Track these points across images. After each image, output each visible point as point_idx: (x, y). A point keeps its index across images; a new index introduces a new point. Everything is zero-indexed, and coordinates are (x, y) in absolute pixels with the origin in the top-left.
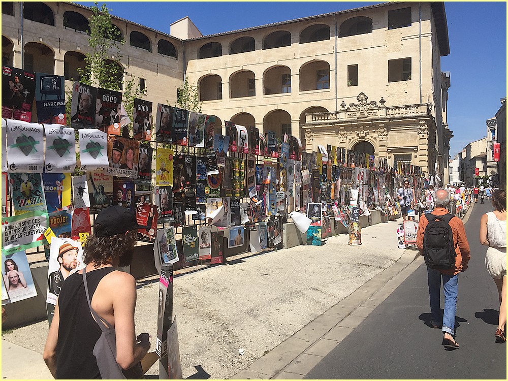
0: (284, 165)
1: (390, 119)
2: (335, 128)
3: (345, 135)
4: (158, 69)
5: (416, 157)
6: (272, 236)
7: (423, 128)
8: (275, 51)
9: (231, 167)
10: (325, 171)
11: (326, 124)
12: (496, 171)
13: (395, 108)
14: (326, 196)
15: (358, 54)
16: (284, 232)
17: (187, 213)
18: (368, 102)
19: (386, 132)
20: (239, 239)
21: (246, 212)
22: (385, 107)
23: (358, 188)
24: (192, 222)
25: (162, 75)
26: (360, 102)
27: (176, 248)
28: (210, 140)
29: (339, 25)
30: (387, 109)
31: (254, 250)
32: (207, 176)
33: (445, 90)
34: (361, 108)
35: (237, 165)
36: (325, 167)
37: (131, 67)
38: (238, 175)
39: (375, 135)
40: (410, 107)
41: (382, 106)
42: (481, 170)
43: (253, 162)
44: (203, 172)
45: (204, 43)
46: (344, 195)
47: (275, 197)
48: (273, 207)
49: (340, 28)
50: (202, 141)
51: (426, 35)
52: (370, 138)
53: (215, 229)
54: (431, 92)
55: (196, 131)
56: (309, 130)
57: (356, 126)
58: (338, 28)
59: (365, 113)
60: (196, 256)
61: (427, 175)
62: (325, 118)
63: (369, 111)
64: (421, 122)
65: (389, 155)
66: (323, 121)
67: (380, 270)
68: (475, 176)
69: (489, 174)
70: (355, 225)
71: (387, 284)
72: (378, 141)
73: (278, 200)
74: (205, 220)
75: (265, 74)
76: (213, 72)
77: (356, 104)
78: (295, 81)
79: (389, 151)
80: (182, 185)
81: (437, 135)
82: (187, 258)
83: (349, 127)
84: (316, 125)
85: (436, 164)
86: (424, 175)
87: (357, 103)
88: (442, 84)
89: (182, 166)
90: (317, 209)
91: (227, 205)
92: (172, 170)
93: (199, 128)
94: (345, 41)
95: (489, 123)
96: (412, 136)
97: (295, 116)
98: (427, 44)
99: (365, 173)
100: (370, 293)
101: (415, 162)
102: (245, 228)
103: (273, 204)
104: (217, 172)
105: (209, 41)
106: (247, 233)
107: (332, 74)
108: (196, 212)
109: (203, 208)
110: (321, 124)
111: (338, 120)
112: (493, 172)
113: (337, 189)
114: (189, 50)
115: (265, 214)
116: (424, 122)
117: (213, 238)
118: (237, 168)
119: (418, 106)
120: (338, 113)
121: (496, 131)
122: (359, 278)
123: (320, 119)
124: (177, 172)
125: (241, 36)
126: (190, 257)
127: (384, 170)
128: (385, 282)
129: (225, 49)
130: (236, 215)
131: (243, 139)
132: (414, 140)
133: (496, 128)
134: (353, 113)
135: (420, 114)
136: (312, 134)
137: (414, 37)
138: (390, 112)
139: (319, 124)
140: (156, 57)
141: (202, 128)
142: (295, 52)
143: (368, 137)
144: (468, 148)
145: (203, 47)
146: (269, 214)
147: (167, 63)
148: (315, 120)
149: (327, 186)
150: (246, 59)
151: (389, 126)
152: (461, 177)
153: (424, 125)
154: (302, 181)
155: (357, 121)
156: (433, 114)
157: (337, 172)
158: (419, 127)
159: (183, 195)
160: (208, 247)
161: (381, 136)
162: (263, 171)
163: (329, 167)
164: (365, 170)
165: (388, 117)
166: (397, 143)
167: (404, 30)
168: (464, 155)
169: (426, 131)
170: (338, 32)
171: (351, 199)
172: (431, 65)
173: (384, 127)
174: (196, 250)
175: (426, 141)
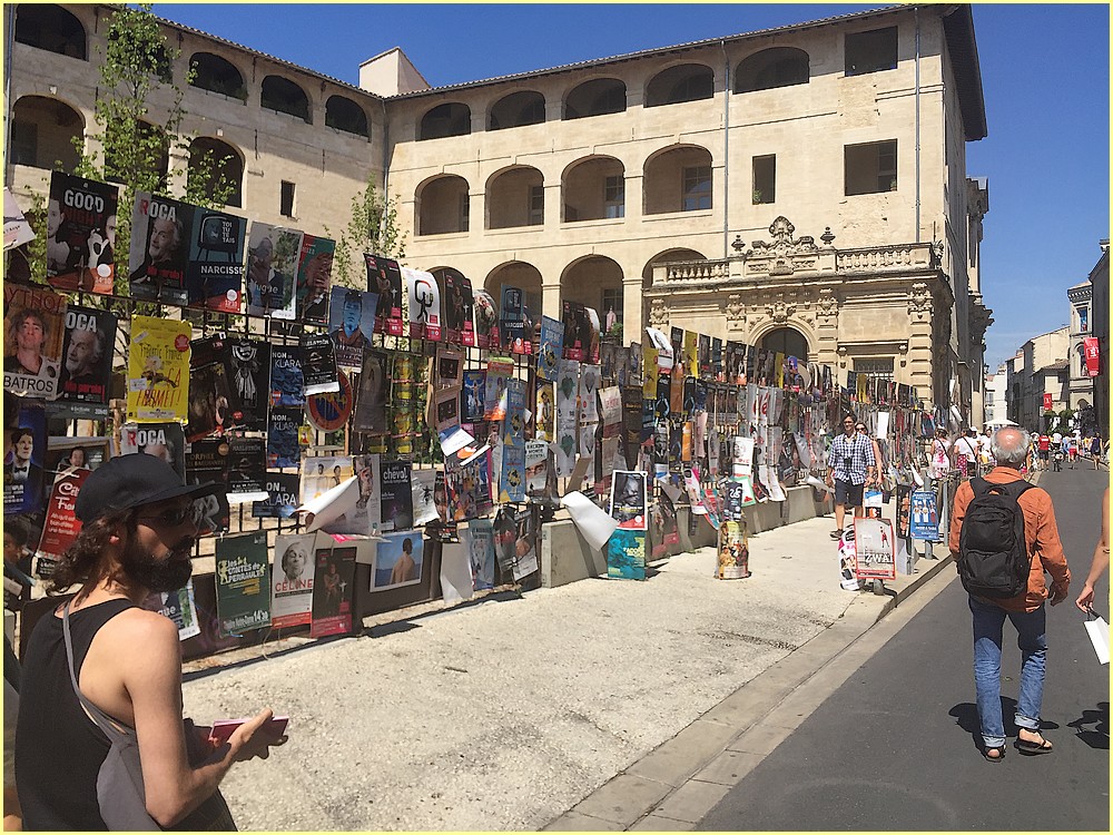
0: (547, 373)
1: (844, 277)
2: (719, 297)
3: (742, 314)
4: (324, 162)
5: (903, 364)
6: (509, 556)
7: (920, 298)
8: (590, 123)
9: (384, 375)
10: (664, 390)
11: (699, 287)
12: (1089, 399)
13: (857, 253)
14: (667, 454)
15: (776, 130)
16: (546, 544)
17: (234, 499)
18: (796, 238)
19: (834, 307)
20: (407, 566)
21: (432, 493)
22: (833, 250)
23: (755, 435)
24: (251, 526)
25: (332, 174)
26: (777, 238)
27: (191, 596)
28: (318, 301)
29: (733, 66)
30: (839, 254)
31: (451, 595)
32: (304, 398)
33: (976, 219)
34: (779, 253)
35: (405, 370)
36: (665, 382)
37: (261, 155)
38: (406, 395)
39: (811, 314)
40: (890, 249)
41: (828, 246)
42: (1056, 397)
43: (456, 364)
44: (293, 384)
45: (432, 105)
46: (717, 450)
47: (519, 455)
48: (514, 479)
49: (737, 71)
50: (289, 302)
51: (930, 90)
52: (799, 320)
53: (326, 541)
54: (941, 220)
55: (272, 275)
56: (660, 301)
57: (767, 291)
58: (731, 71)
59: (788, 263)
60: (260, 617)
61: (928, 406)
62: (696, 273)
63: (796, 259)
64: (915, 286)
65: (841, 360)
66: (692, 281)
67: (778, 655)
68: (1043, 411)
69: (1074, 406)
70: (733, 527)
71: (789, 699)
72: (817, 326)
73: (530, 463)
74: (296, 516)
75: (565, 175)
76: (449, 170)
77: (767, 243)
78: (634, 192)
79: (841, 349)
80: (220, 420)
81: (953, 317)
82: (229, 625)
83: (752, 295)
84: (676, 289)
85: (952, 382)
86: (922, 405)
87: (769, 240)
88: (968, 205)
89: (220, 370)
90: (633, 486)
91: (370, 476)
92: (185, 379)
93: (280, 267)
94: (747, 102)
95: (1074, 295)
96: (894, 317)
97: (632, 271)
98: (934, 109)
99: (774, 398)
100: (734, 729)
101: (901, 376)
102: (425, 537)
103: (515, 474)
104: (335, 387)
105: (442, 101)
106: (434, 550)
107: (718, 176)
108: (263, 496)
109: (292, 485)
110: (688, 288)
111: (726, 280)
112: (1082, 402)
113: (698, 436)
114: (397, 120)
115: (489, 497)
116: (923, 285)
117: (320, 566)
118: (405, 378)
119: (909, 248)
120: (727, 264)
121: (1090, 313)
122: (716, 680)
123: (685, 275)
124: (202, 385)
125: (514, 89)
126: (240, 622)
127: (824, 393)
128: (786, 693)
129: (477, 118)
130: (397, 502)
131: (423, 303)
132: (899, 327)
133: (1090, 306)
134: (760, 262)
135: (914, 266)
136: (667, 310)
137: (904, 92)
138: (846, 261)
139: (683, 288)
140: (319, 133)
141: (292, 268)
142: (634, 126)
143: (794, 317)
144: (1028, 348)
145: (430, 113)
146: (499, 498)
147: (347, 150)
148: (675, 279)
149: (672, 428)
150: (524, 141)
151: (843, 295)
152: (1014, 412)
153: (923, 291)
154: (600, 415)
155: (770, 282)
156: (946, 267)
157: (696, 395)
158: (911, 296)
159: (223, 449)
160: (303, 592)
161: (822, 315)
162: (484, 386)
163: (677, 383)
164: (773, 391)
165: (841, 272)
166: (859, 332)
167: (880, 76)
168: (1019, 365)
169: (928, 305)
170: (731, 81)
171: (737, 460)
172: (942, 156)
173: (830, 296)
174: (262, 600)
175: (927, 329)
